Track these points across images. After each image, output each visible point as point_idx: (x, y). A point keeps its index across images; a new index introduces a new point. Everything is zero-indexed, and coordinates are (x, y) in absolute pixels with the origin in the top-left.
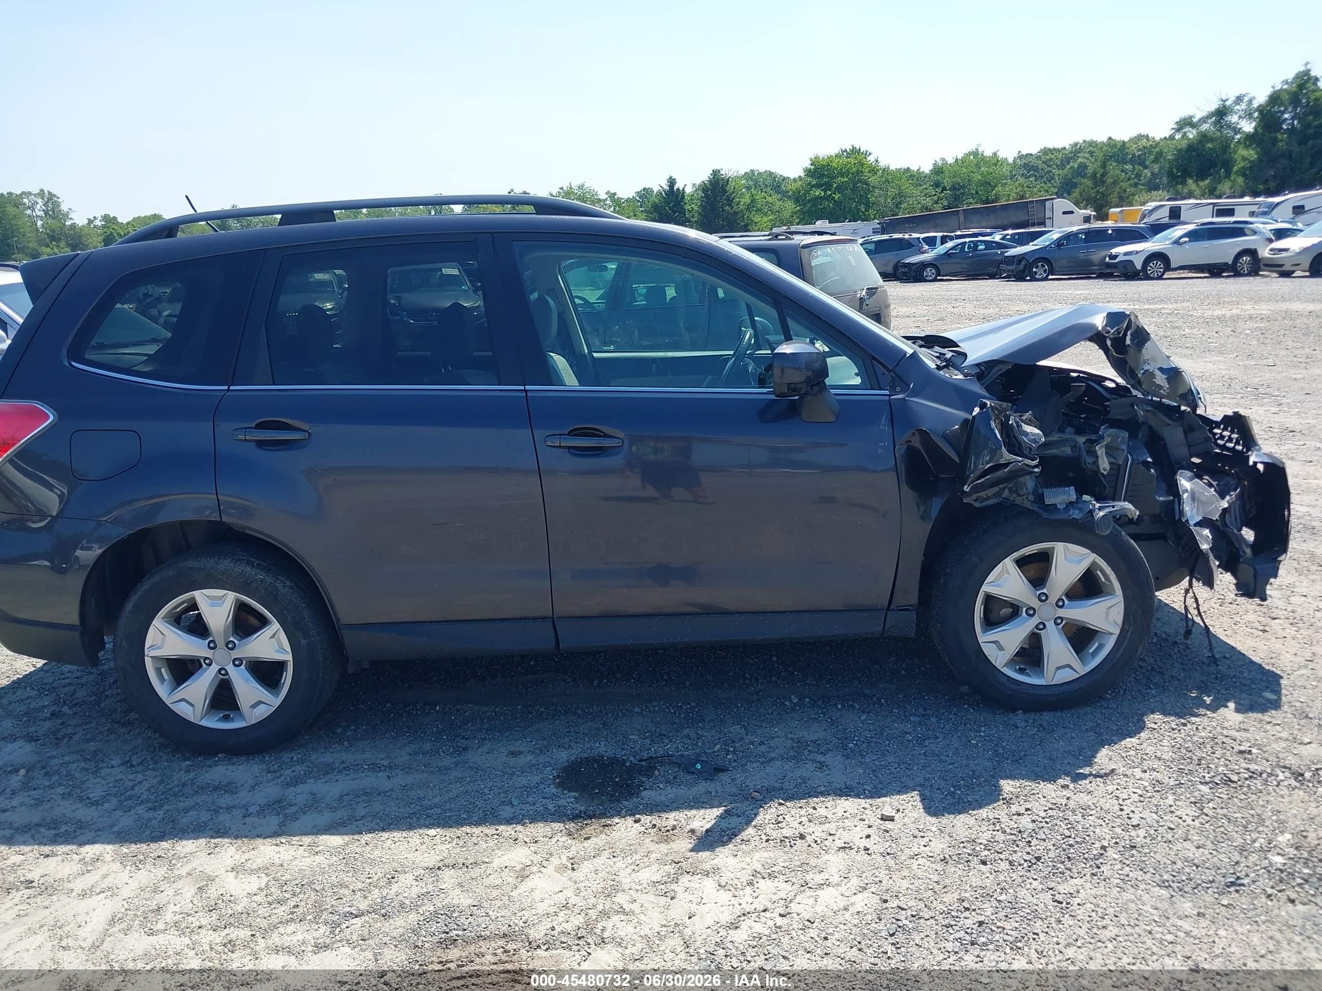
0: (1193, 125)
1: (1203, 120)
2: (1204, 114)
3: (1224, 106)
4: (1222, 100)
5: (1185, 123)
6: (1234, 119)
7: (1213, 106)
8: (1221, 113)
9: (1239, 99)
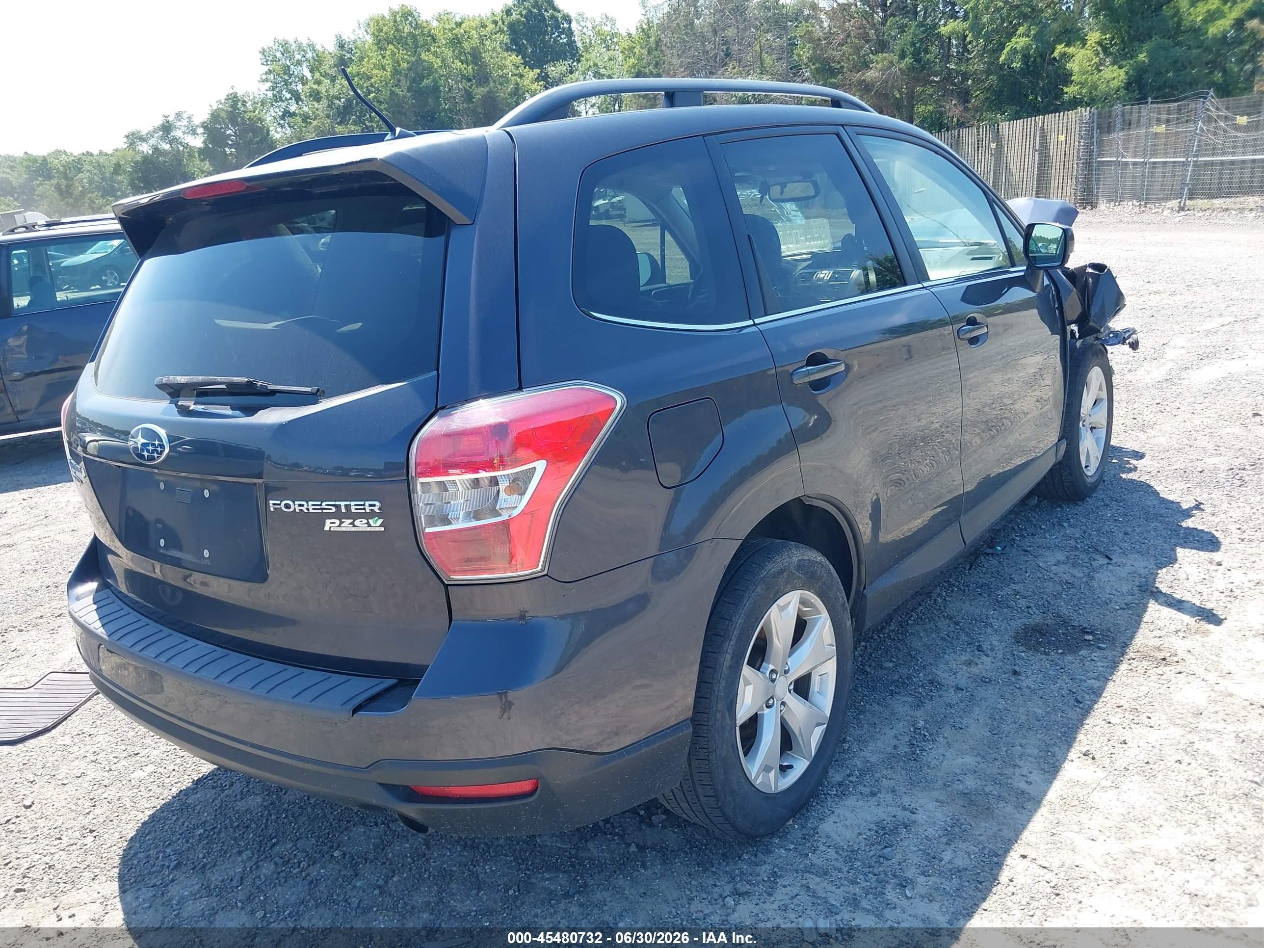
0: (143, 139)
1: (151, 134)
2: (151, 129)
3: (168, 122)
4: (165, 117)
5: (134, 138)
6: (178, 133)
7: (158, 122)
8: (166, 128)
9: (179, 115)
